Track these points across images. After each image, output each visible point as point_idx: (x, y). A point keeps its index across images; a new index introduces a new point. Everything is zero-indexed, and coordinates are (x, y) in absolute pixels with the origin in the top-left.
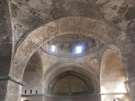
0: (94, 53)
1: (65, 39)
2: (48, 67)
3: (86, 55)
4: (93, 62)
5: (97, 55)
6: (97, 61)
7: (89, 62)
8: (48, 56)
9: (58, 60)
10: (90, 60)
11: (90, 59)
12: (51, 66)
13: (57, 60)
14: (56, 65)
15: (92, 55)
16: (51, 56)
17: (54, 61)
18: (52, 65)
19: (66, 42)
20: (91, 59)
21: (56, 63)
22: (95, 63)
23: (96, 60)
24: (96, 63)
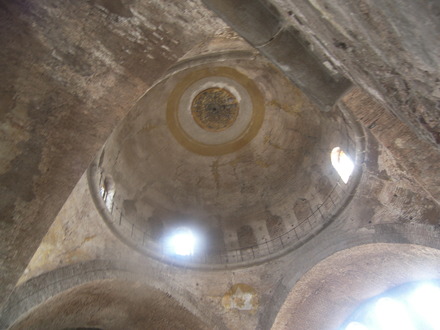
0: (249, 269)
1: (145, 188)
2: (51, 259)
3: (214, 270)
4: (234, 305)
5: (262, 277)
6: (253, 302)
7: (216, 300)
8: (86, 205)
9: (106, 248)
10: (226, 294)
11: (225, 288)
12: (66, 262)
13: (102, 246)
14: (92, 266)
15: (241, 275)
16: (94, 213)
17: (88, 243)
18: (75, 258)
19: (146, 201)
20: (232, 290)
21: (94, 258)
22: (243, 308)
23: (248, 297)
24: (245, 312)
